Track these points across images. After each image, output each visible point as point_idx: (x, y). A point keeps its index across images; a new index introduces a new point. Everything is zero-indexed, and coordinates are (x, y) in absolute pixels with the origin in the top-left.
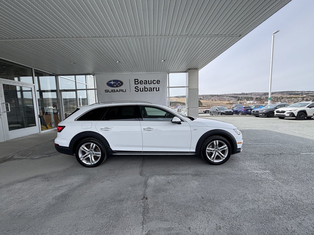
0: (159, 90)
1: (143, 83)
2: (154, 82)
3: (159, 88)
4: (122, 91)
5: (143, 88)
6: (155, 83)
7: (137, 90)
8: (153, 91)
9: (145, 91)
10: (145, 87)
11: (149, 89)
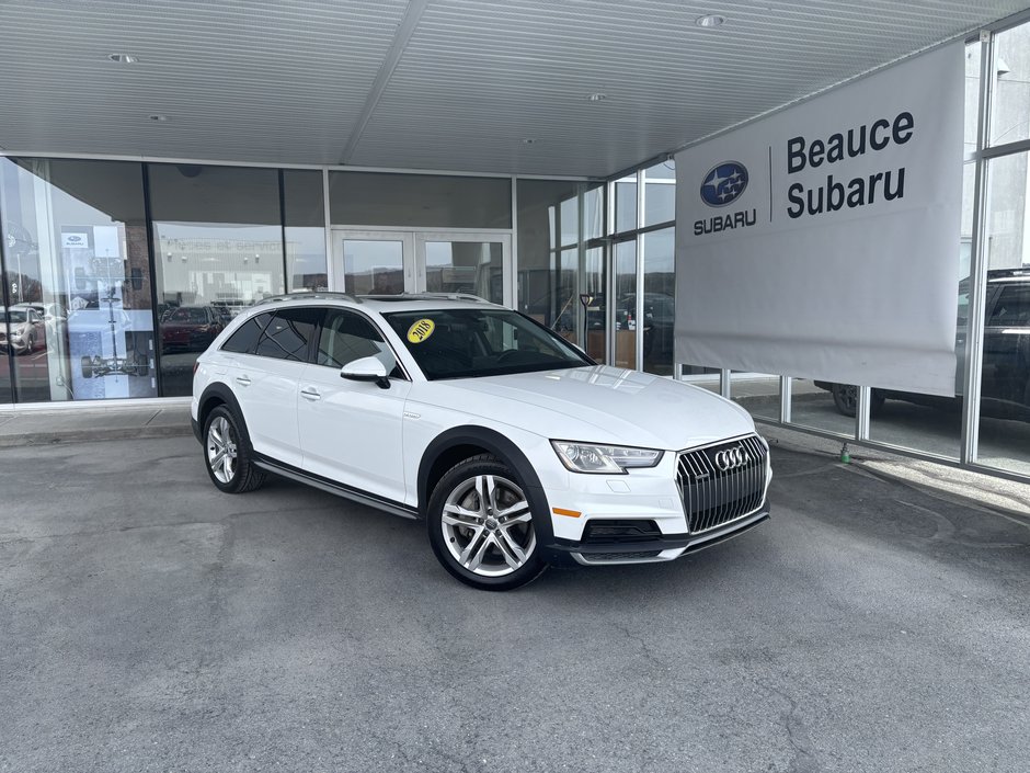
0: (900, 193)
1: (825, 156)
2: (881, 134)
3: (902, 172)
4: (742, 219)
5: (821, 190)
6: (886, 140)
7: (796, 208)
8: (871, 201)
9: (831, 206)
10: (830, 178)
11: (848, 192)
